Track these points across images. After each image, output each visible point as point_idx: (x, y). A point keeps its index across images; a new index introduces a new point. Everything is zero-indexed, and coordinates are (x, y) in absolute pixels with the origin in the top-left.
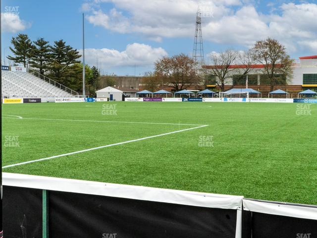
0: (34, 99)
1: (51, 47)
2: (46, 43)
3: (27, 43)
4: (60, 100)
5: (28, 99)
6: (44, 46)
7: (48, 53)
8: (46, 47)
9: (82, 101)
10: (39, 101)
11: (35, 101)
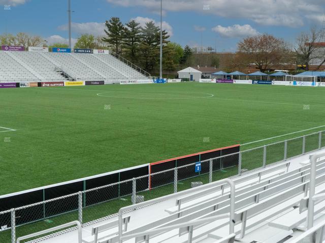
0: (97, 82)
1: (142, 29)
2: (137, 25)
3: (119, 25)
4: (125, 82)
5: (90, 82)
6: (136, 27)
7: (139, 34)
8: (137, 29)
9: (150, 83)
10: (102, 83)
11: (98, 83)
